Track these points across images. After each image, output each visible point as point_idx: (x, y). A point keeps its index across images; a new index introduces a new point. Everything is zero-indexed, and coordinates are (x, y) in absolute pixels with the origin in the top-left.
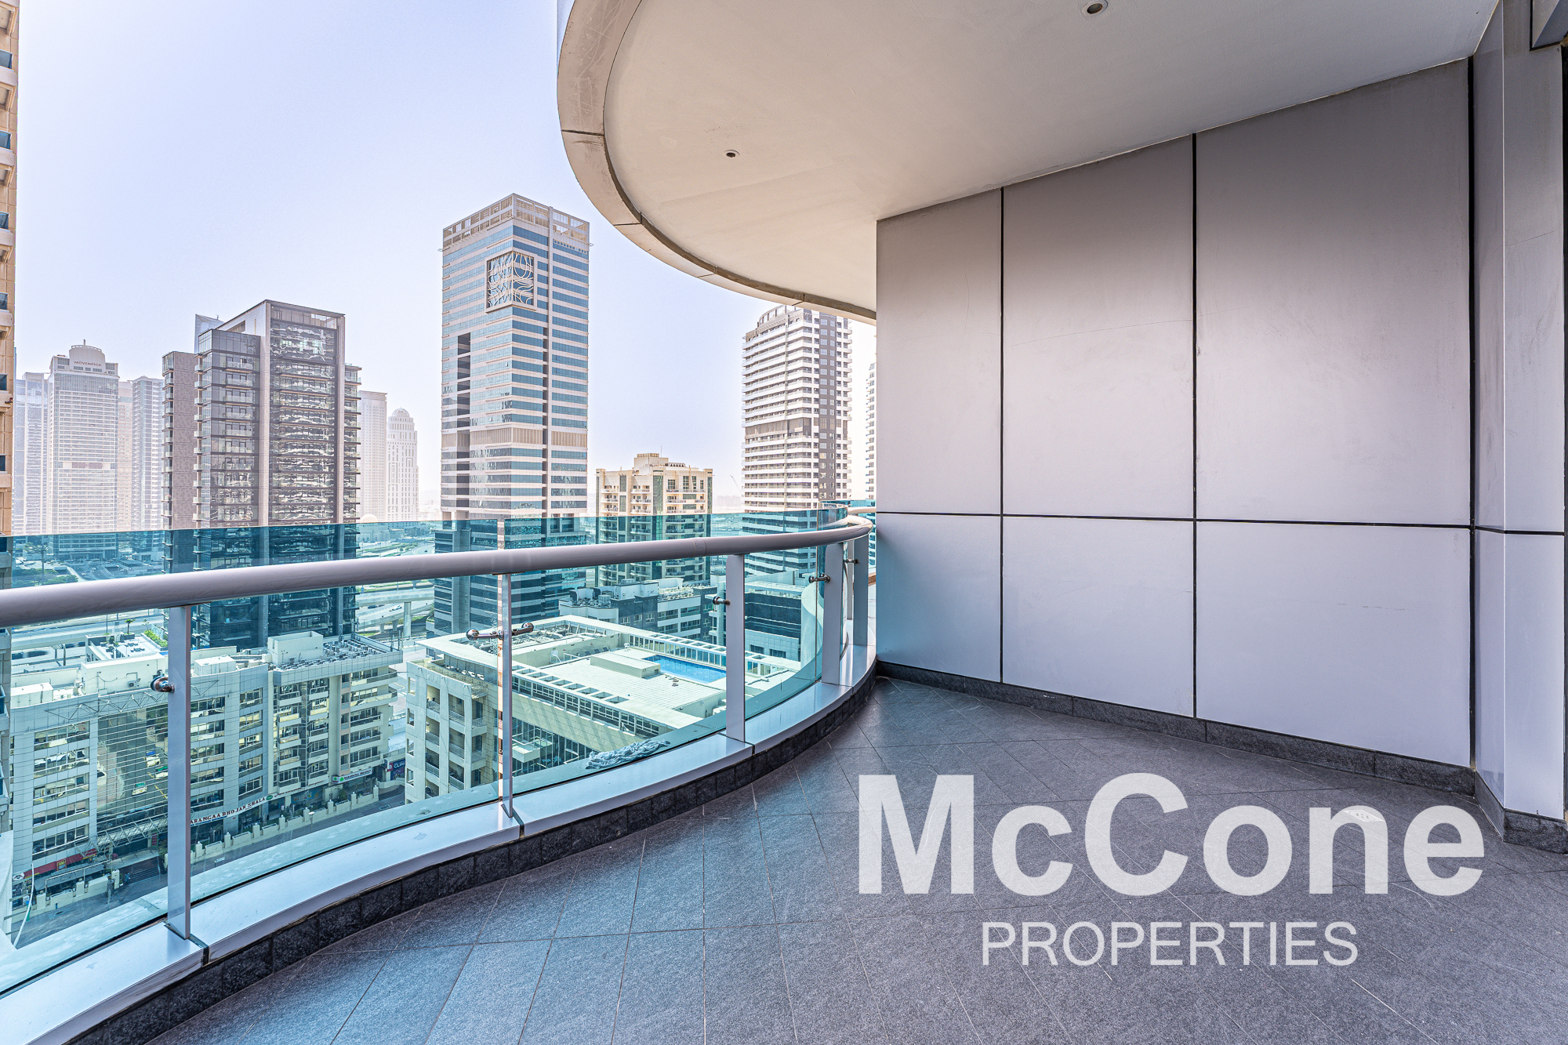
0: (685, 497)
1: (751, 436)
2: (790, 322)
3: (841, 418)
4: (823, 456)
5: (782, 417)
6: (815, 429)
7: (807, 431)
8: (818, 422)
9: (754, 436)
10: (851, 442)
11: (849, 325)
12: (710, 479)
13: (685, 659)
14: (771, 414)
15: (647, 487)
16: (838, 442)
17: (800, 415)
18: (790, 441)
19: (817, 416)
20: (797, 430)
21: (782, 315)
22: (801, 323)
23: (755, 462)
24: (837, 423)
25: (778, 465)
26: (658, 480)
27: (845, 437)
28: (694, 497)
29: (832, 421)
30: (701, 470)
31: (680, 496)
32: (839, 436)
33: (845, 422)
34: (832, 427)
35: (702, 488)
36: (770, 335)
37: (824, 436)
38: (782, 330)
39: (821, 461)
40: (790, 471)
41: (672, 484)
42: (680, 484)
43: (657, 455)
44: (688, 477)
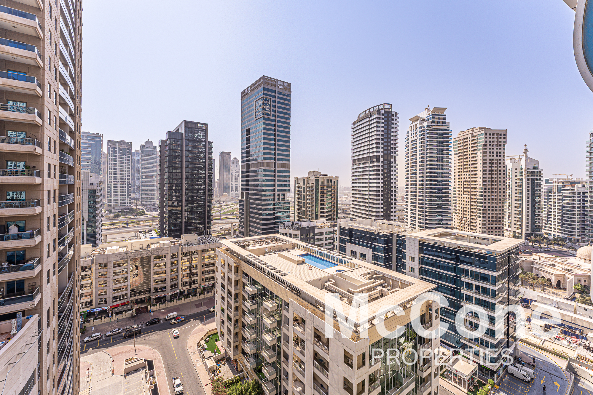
0: (328, 188)
1: (355, 163)
2: (371, 116)
3: (394, 155)
4: (385, 171)
5: (367, 155)
6: (382, 160)
7: (378, 161)
8: (383, 156)
9: (356, 163)
10: (398, 165)
11: (397, 115)
12: (337, 181)
13: (318, 256)
14: (363, 154)
15: (313, 184)
16: (392, 165)
17: (375, 154)
18: (371, 165)
19: (383, 154)
20: (374, 160)
21: (368, 113)
22: (376, 116)
23: (357, 174)
24: (392, 157)
25: (366, 175)
26: (317, 181)
27: (395, 163)
28: (331, 188)
29: (389, 156)
30: (334, 177)
31: (326, 187)
32: (393, 162)
33: (395, 157)
34: (389, 159)
35: (334, 184)
36: (363, 122)
37: (386, 162)
38: (368, 119)
39: (384, 173)
40: (371, 177)
41: (322, 183)
42: (326, 183)
43: (317, 171)
44: (328, 180)
